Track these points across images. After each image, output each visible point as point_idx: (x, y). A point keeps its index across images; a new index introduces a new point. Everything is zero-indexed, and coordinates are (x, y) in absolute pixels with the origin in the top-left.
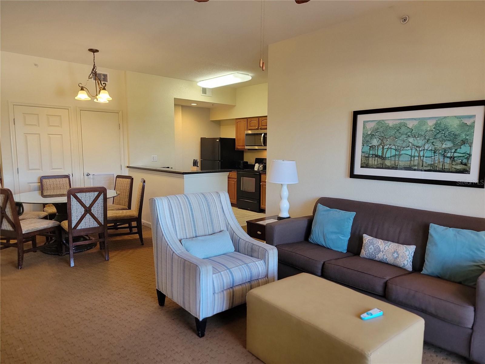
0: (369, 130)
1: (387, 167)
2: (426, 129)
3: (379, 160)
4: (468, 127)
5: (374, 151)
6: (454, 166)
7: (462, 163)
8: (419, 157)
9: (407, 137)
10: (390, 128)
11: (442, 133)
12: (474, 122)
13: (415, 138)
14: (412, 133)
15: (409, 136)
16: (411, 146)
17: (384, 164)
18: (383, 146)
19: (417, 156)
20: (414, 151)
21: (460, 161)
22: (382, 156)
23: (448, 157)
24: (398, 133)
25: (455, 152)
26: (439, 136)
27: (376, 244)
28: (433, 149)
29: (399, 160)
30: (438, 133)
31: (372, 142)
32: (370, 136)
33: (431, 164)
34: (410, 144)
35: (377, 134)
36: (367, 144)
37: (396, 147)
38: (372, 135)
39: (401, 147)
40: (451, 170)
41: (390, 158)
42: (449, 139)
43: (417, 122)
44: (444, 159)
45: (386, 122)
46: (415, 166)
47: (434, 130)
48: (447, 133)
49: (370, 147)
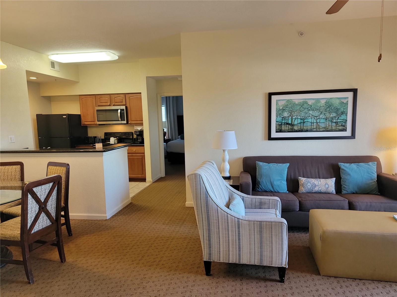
0: (281, 106)
1: (296, 131)
2: (320, 106)
3: (289, 126)
4: (345, 104)
5: (285, 120)
6: (337, 128)
7: (342, 126)
8: (317, 123)
9: (308, 111)
10: (296, 105)
11: (330, 108)
12: (348, 101)
13: (313, 111)
14: (311, 108)
15: (310, 110)
16: (311, 116)
17: (293, 129)
18: (291, 117)
19: (315, 123)
20: (313, 119)
21: (341, 124)
22: (291, 124)
23: (334, 122)
24: (302, 108)
25: (338, 119)
26: (328, 109)
27: (311, 182)
28: (325, 118)
29: (303, 126)
30: (328, 108)
31: (283, 114)
32: (282, 110)
33: (324, 127)
34: (310, 115)
35: (287, 109)
36: (280, 116)
37: (301, 117)
38: (283, 110)
39: (305, 117)
40: (336, 130)
41: (297, 125)
42: (334, 111)
43: (315, 100)
44: (332, 123)
45: (293, 101)
46: (314, 129)
47: (325, 106)
48: (333, 108)
49: (282, 118)
